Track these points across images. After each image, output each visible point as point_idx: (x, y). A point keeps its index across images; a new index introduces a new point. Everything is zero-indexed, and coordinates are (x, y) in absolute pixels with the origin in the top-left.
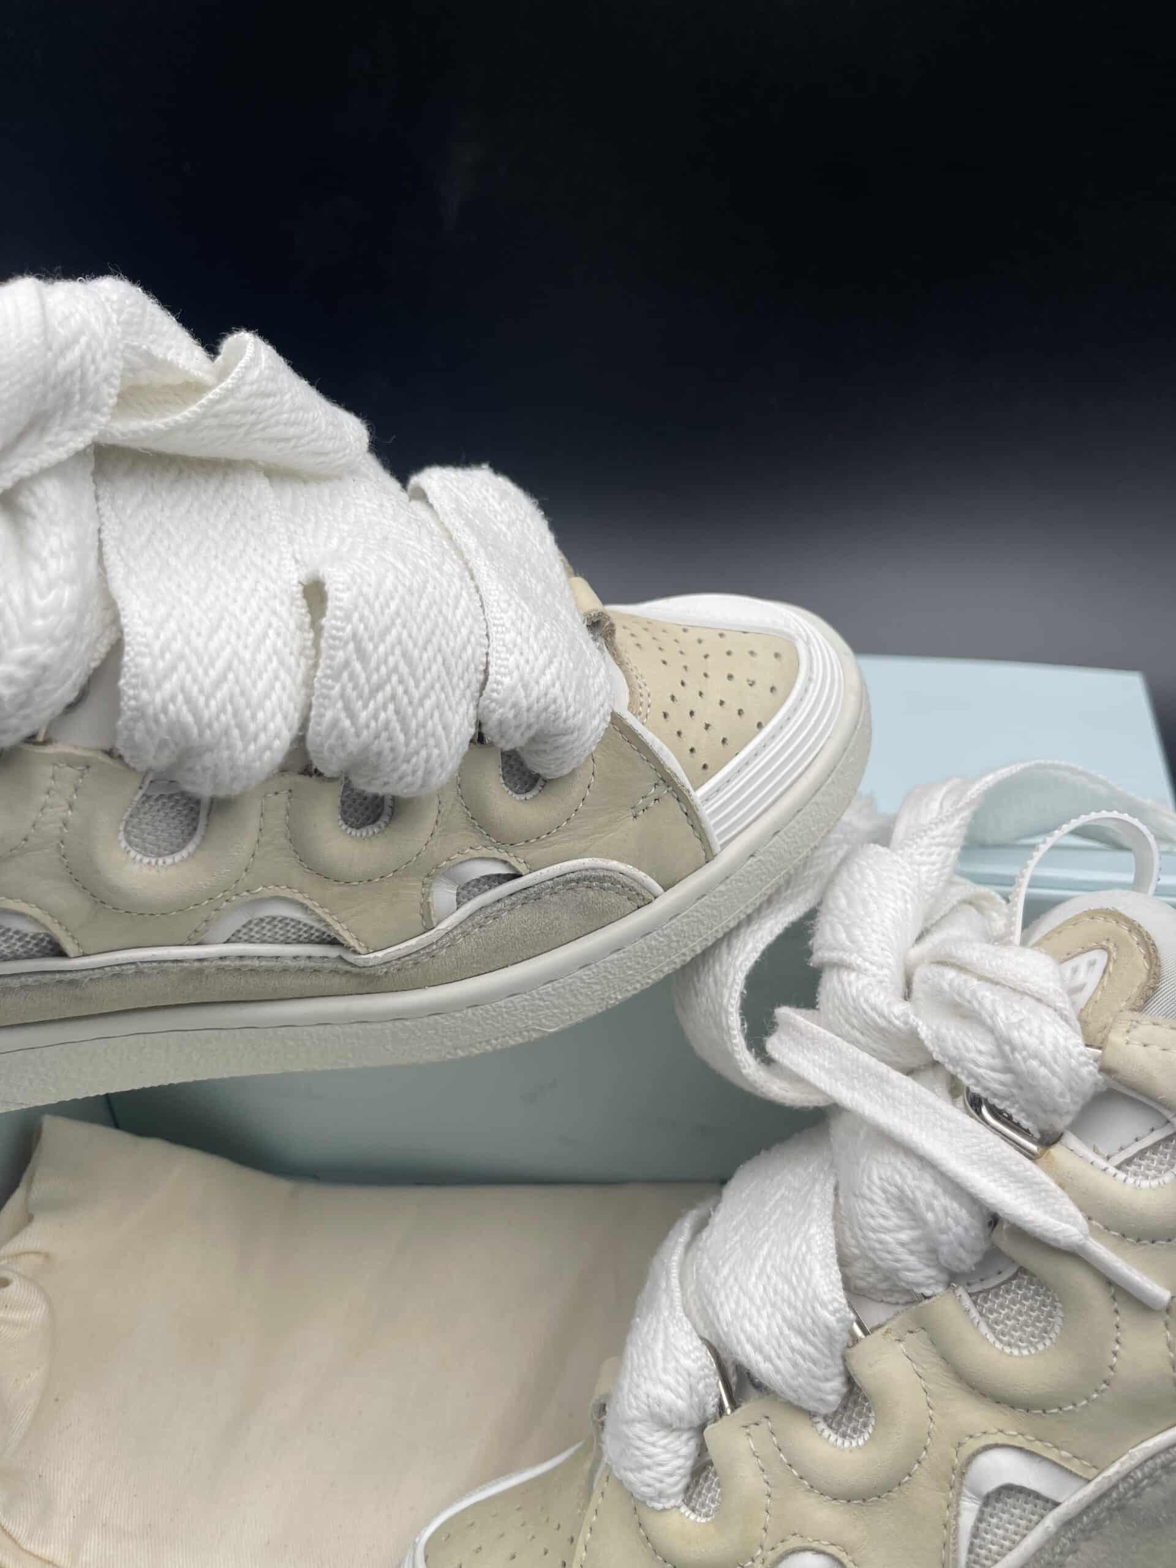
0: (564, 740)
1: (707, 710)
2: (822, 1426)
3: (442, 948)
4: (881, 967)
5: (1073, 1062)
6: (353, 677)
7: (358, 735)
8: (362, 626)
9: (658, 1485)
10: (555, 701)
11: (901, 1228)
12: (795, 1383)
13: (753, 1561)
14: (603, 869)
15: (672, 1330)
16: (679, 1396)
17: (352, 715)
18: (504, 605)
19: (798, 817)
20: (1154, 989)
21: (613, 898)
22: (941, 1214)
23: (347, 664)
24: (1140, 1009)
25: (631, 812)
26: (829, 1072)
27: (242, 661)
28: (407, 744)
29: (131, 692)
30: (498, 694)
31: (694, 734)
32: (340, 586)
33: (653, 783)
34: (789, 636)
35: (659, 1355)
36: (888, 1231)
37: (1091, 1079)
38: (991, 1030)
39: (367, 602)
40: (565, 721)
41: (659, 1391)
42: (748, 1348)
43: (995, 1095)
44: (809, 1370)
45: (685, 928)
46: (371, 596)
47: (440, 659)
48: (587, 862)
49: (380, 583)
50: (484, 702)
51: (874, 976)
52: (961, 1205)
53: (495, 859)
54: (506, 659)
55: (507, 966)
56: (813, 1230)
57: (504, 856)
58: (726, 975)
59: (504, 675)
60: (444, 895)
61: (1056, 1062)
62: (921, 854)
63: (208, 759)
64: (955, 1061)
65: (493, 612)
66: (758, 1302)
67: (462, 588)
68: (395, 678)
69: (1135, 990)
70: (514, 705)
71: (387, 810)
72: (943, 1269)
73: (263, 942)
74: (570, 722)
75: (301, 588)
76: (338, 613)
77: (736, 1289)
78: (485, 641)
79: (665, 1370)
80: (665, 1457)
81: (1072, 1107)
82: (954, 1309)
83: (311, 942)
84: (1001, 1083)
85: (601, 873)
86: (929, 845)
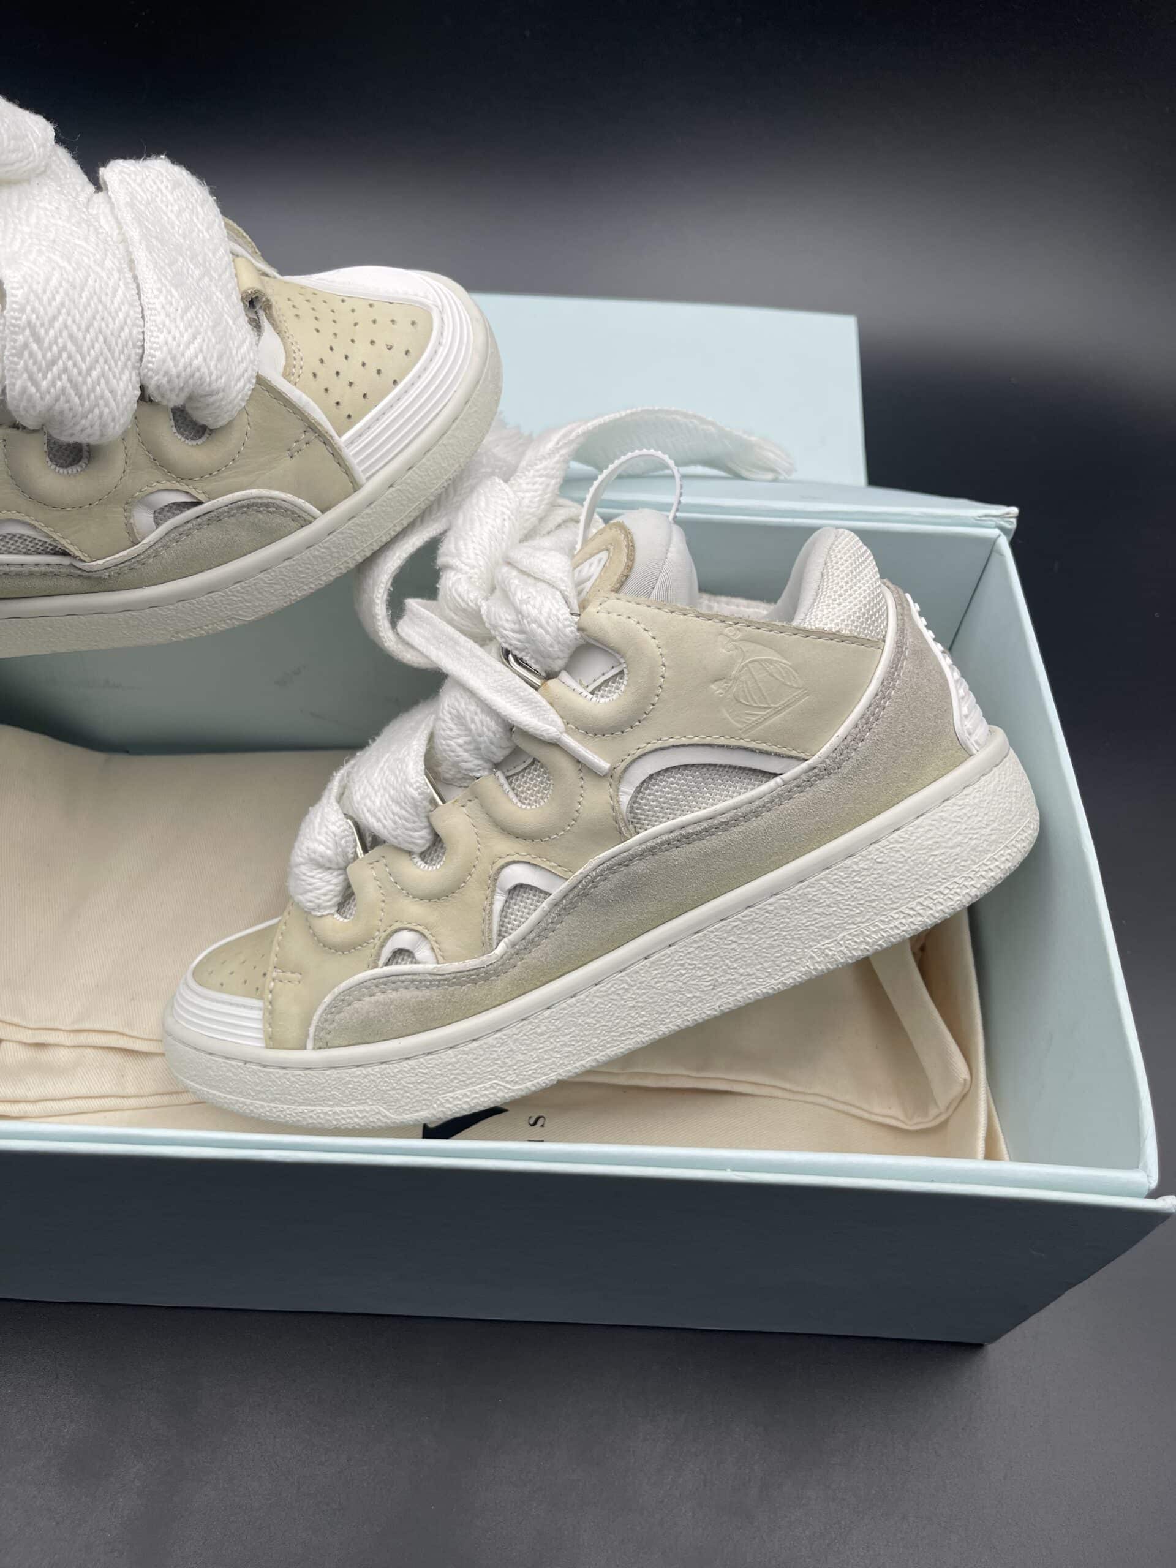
0: (211, 399)
1: (352, 370)
2: (417, 859)
3: (149, 557)
4: (473, 567)
5: (560, 625)
6: (32, 355)
7: (42, 398)
8: (34, 316)
9: (317, 901)
10: (198, 369)
11: (459, 736)
12: (394, 833)
13: (374, 939)
14: (268, 497)
15: (326, 810)
16: (328, 848)
17: (36, 384)
18: (156, 292)
19: (428, 455)
20: (627, 577)
21: (279, 520)
22: (480, 725)
23: (26, 345)
24: (617, 590)
25: (287, 453)
26: (427, 640)
28: (82, 404)
30: (153, 364)
31: (339, 389)
32: (15, 285)
33: (301, 431)
34: (428, 307)
36: (452, 738)
37: (572, 636)
38: (514, 606)
39: (37, 296)
40: (210, 385)
41: (316, 845)
42: (368, 815)
43: (516, 649)
44: (403, 825)
45: (342, 542)
46: (40, 291)
47: (101, 339)
48: (254, 492)
49: (47, 281)
50: (143, 370)
51: (467, 573)
52: (491, 718)
53: (178, 490)
54: (158, 337)
55: (202, 571)
56: (415, 742)
57: (186, 488)
58: (378, 577)
59: (156, 349)
60: (143, 518)
61: (548, 623)
62: (528, 484)
64: (495, 627)
65: (147, 298)
66: (376, 788)
67: (120, 279)
68: (65, 355)
69: (617, 577)
70: (166, 373)
71: (86, 454)
72: (487, 761)
74: (214, 386)
76: (15, 306)
77: (366, 781)
78: (141, 322)
79: (319, 833)
80: (319, 884)
81: (561, 654)
82: (493, 785)
83: (48, 553)
84: (519, 640)
85: (266, 501)
86: (534, 476)
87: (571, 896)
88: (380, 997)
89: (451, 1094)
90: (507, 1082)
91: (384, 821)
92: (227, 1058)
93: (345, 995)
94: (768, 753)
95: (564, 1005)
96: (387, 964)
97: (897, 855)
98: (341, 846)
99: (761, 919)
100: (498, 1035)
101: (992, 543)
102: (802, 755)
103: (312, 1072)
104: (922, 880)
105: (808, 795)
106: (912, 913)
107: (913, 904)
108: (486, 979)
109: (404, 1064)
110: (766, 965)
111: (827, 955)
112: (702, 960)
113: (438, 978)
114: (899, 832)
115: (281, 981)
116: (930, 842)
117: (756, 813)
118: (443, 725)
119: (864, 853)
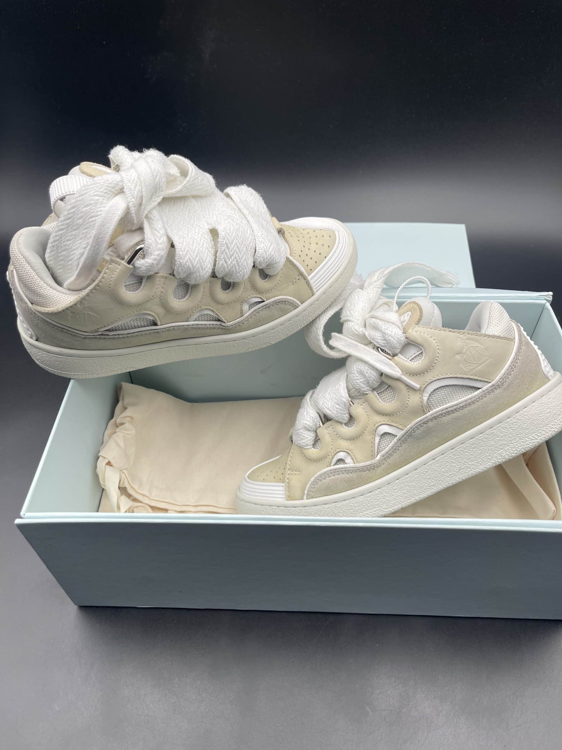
0: (275, 265)
1: (311, 254)
2: (344, 426)
3: (245, 321)
5: (399, 337)
6: (226, 253)
7: (228, 267)
8: (227, 241)
9: (306, 443)
10: (273, 256)
11: (361, 379)
12: (337, 416)
13: (329, 456)
14: (286, 299)
15: (308, 409)
16: (310, 423)
17: (226, 263)
18: (258, 231)
19: (337, 282)
20: (420, 319)
21: (288, 307)
22: (369, 374)
23: (225, 250)
24: (417, 324)
25: (292, 283)
26: (344, 346)
27: (200, 251)
28: (239, 269)
29: (178, 260)
30: (259, 254)
31: (308, 261)
32: (222, 231)
33: (297, 275)
34: (334, 230)
35: (306, 415)
36: (358, 380)
37: (403, 341)
38: (381, 331)
39: (228, 234)
40: (275, 261)
41: (306, 422)
42: (326, 410)
43: (382, 346)
44: (340, 412)
45: (308, 314)
46: (229, 232)
47: (245, 247)
48: (281, 297)
49: (230, 229)
50: (256, 257)
51: (356, 322)
52: (374, 371)
53: (258, 297)
54: (260, 245)
55: (261, 326)
56: (341, 383)
57: (260, 296)
58: (319, 326)
59: (260, 250)
60: (246, 307)
61: (395, 336)
62: (371, 291)
63: (194, 275)
64: (373, 339)
65: (256, 232)
66: (328, 400)
67: (248, 227)
68: (236, 253)
69: (416, 320)
70: (263, 257)
71: (232, 285)
72: (371, 387)
73: (202, 321)
74: (277, 261)
75: (209, 230)
76: (222, 238)
77: (323, 398)
78: (255, 241)
79: (307, 417)
80: (308, 436)
81: (399, 347)
82: (373, 396)
83: (213, 321)
84: (383, 343)
85: (285, 300)
86: (373, 288)
87: (405, 436)
88: (332, 477)
89: (362, 514)
90: (383, 508)
91: (333, 411)
92: (270, 506)
93: (319, 477)
94: (477, 380)
95: (404, 478)
96: (334, 465)
97: (527, 417)
98: (315, 422)
99: (477, 443)
100: (379, 490)
101: (543, 306)
102: (489, 381)
103: (307, 508)
104: (536, 426)
105: (492, 395)
106: (533, 438)
107: (534, 435)
108: (373, 469)
109: (344, 502)
110: (479, 460)
111: (502, 456)
112: (455, 459)
113: (355, 469)
114: (526, 408)
115: (292, 475)
116: (538, 412)
117: (473, 403)
118: (354, 375)
119: (514, 416)
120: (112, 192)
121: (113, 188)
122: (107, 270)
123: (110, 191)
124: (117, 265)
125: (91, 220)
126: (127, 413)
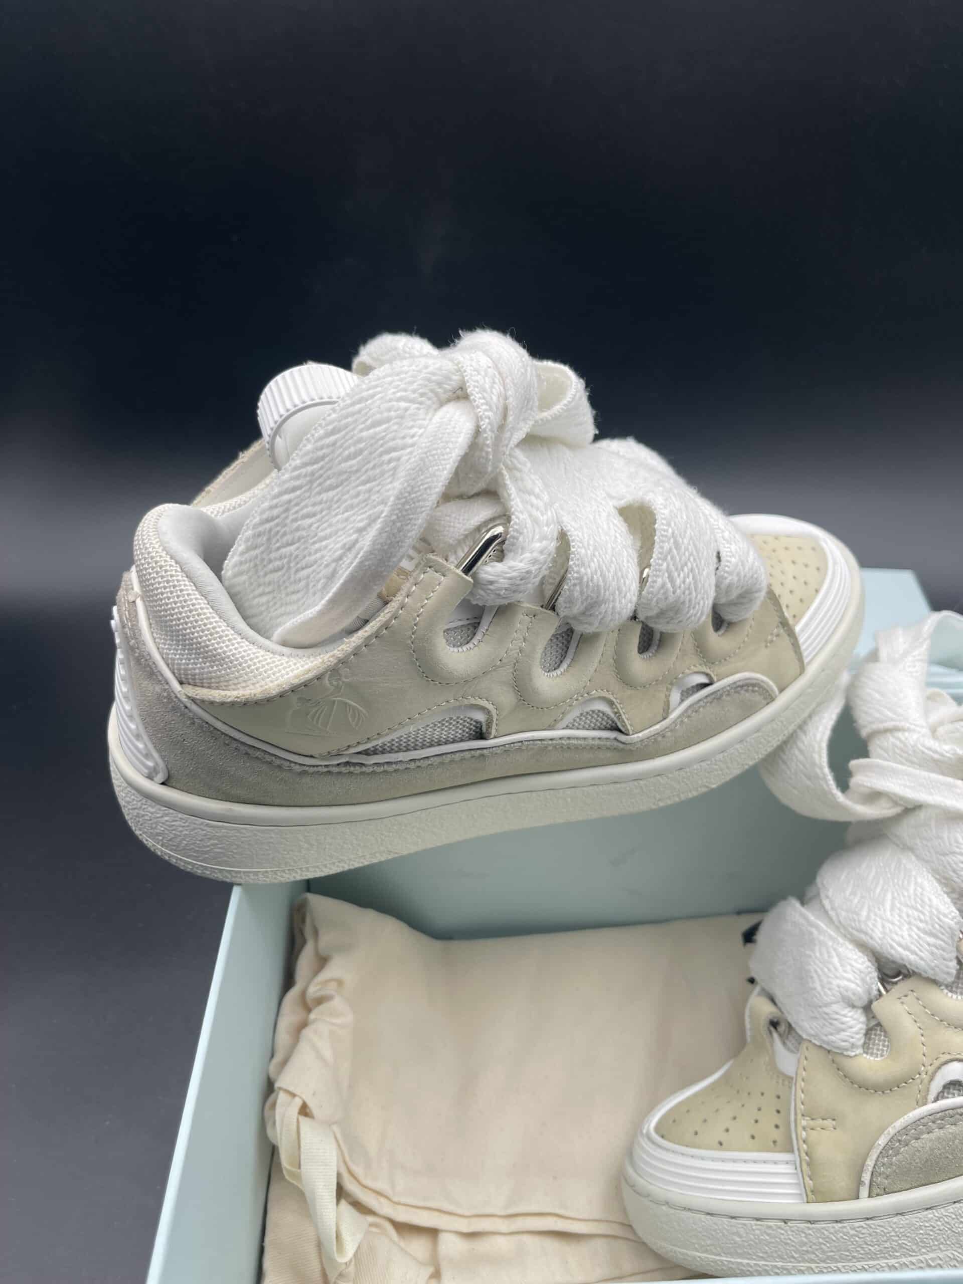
1: (789, 582)
2: (946, 990)
3: (668, 731)
6: (673, 558)
8: (676, 529)
9: (851, 1040)
12: (933, 964)
13: (920, 1074)
14: (754, 679)
16: (857, 985)
17: (672, 581)
21: (757, 698)
23: (670, 550)
25: (763, 644)
29: (575, 569)
31: (786, 596)
32: (662, 507)
33: (778, 626)
34: (815, 538)
35: (838, 965)
39: (675, 515)
41: (846, 983)
42: (900, 949)
44: (942, 955)
46: (675, 511)
48: (747, 675)
49: (674, 504)
50: (720, 573)
53: (704, 673)
57: (708, 671)
59: (729, 556)
60: (675, 696)
63: (603, 608)
66: (898, 923)
68: (691, 558)
70: (738, 574)
71: (657, 642)
73: (578, 729)
75: (617, 510)
79: (845, 971)
80: (852, 1023)
83: (600, 729)
85: (752, 682)
91: (921, 954)
92: (758, 1220)
93: (901, 1136)
96: (936, 1100)
98: (866, 982)
103: (873, 1222)
115: (812, 1129)
120: (436, 394)
121: (439, 384)
122: (414, 588)
123: (432, 391)
124: (437, 575)
125: (386, 457)
126: (331, 971)
